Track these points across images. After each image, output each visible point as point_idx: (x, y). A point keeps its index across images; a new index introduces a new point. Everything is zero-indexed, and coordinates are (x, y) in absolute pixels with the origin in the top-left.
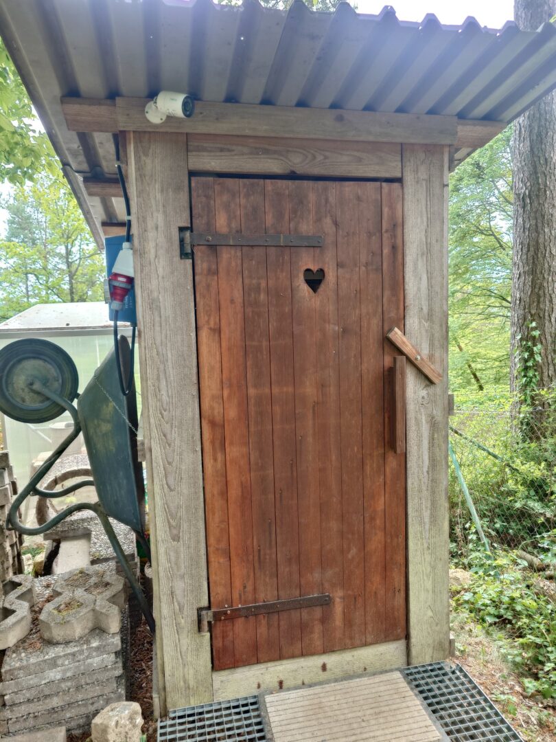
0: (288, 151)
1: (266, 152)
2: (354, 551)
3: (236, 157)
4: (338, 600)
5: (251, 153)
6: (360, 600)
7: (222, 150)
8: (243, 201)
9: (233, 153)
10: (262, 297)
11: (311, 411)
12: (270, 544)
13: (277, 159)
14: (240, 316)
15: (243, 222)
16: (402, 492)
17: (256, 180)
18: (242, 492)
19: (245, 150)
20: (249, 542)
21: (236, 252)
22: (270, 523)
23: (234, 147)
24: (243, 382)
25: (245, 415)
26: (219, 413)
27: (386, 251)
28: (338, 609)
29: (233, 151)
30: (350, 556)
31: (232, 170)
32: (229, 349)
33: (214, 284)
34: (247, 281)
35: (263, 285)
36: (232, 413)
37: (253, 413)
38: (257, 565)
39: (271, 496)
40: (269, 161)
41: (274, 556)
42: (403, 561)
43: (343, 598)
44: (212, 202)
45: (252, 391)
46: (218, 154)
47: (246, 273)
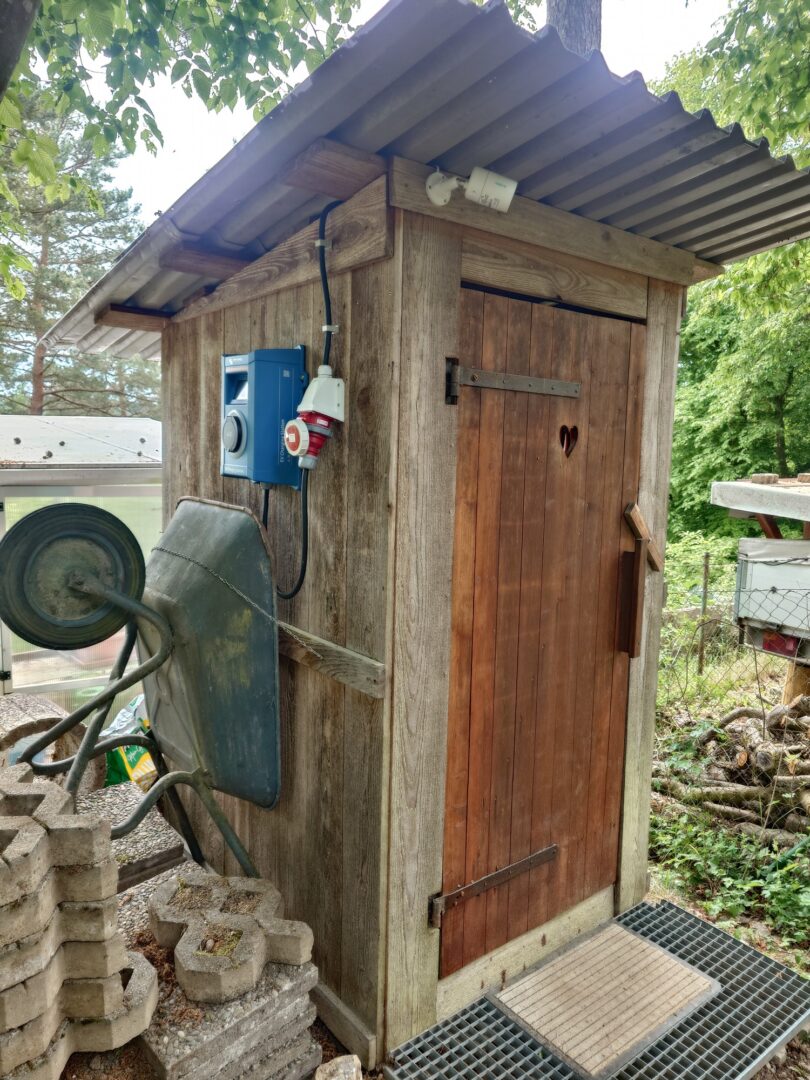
0: (556, 269)
1: (537, 266)
2: (581, 785)
3: (509, 268)
4: (563, 850)
5: (523, 266)
6: (582, 845)
7: (496, 256)
8: (511, 330)
9: (506, 262)
10: (520, 460)
11: (555, 611)
12: (507, 792)
13: (546, 277)
14: (497, 485)
15: (508, 357)
16: (623, 705)
17: (525, 303)
18: (485, 727)
19: (518, 260)
20: (486, 793)
21: (499, 399)
22: (508, 764)
23: (508, 255)
24: (494, 578)
25: (494, 620)
26: (468, 620)
27: (630, 408)
28: (563, 860)
29: (506, 259)
30: (577, 792)
31: (504, 285)
32: (484, 532)
33: (475, 440)
34: (507, 438)
35: (522, 445)
36: (482, 619)
37: (501, 618)
38: (492, 823)
39: (512, 727)
40: (540, 278)
41: (509, 807)
42: (618, 789)
43: (567, 847)
44: (481, 326)
45: (503, 588)
46: (493, 260)
47: (507, 427)
